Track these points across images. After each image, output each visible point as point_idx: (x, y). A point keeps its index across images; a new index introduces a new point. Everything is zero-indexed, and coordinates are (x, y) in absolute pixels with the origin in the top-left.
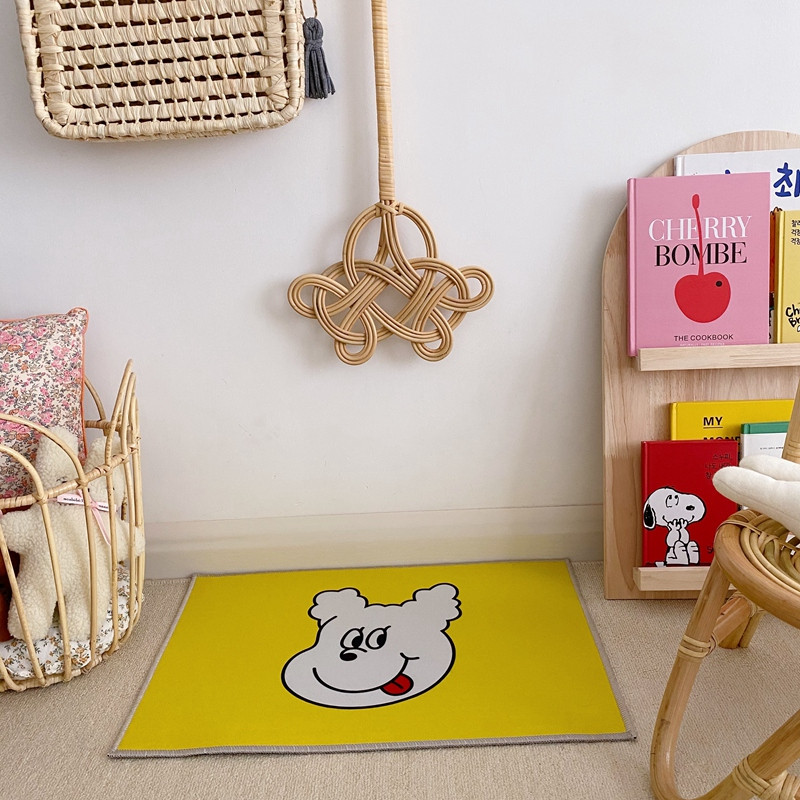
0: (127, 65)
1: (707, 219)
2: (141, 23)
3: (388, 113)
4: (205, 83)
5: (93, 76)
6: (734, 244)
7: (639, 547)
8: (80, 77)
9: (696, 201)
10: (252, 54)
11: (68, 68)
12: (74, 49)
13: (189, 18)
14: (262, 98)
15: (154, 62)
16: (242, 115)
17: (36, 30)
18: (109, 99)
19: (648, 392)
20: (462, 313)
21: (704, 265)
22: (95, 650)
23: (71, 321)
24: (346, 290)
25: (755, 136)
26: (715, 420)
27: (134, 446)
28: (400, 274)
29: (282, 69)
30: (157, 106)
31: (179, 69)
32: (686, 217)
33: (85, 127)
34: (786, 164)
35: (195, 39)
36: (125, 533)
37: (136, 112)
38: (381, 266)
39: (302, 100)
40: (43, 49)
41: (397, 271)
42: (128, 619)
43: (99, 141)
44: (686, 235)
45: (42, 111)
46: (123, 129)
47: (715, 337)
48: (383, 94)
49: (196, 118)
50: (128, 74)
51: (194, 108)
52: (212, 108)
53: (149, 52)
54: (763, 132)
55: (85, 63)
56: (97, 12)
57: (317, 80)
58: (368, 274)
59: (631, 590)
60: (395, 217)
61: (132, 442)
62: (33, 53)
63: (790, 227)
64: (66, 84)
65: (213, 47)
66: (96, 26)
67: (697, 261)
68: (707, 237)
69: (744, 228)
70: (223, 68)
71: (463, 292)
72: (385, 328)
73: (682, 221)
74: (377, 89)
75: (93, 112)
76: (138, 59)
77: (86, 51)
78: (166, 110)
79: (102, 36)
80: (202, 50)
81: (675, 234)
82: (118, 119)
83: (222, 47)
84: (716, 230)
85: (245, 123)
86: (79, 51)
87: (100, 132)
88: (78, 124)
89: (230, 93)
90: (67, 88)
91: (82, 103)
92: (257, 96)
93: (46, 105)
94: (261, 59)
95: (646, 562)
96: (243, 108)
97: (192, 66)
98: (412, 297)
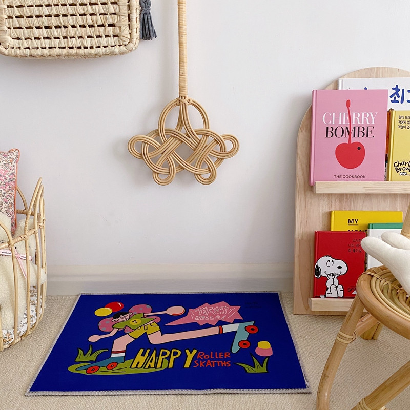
0: (41, 17)
1: (354, 113)
3: (185, 49)
4: (85, 28)
5: (23, 22)
6: (368, 127)
7: (312, 287)
8: (16, 22)
9: (348, 103)
10: (111, 14)
11: (10, 17)
12: (13, 7)
14: (116, 38)
15: (57, 16)
16: (105, 47)
18: (32, 35)
19: (319, 205)
20: (222, 159)
21: (352, 138)
22: (16, 335)
23: (10, 155)
24: (160, 145)
25: (381, 70)
26: (354, 221)
27: (41, 224)
28: (189, 137)
29: (127, 23)
30: (58, 40)
31: (70, 21)
32: (343, 112)
33: (18, 50)
34: (397, 86)
35: (80, 5)
36: (35, 272)
37: (47, 43)
38: (179, 132)
39: (138, 41)
41: (187, 135)
42: (36, 317)
43: (26, 58)
44: (342, 122)
46: (39, 52)
47: (356, 177)
48: (182, 39)
49: (79, 48)
50: (42, 22)
51: (78, 42)
52: (88, 42)
53: (54, 10)
54: (385, 68)
55: (19, 15)
57: (147, 30)
58: (172, 136)
59: (307, 310)
60: (187, 106)
61: (40, 222)
63: (398, 119)
64: (8, 26)
65: (90, 9)
67: (348, 135)
68: (354, 123)
69: (373, 119)
70: (95, 21)
71: (223, 147)
72: (180, 166)
73: (341, 114)
74: (179, 36)
75: (23, 42)
76: (48, 14)
77: (20, 9)
78: (63, 43)
80: (84, 10)
81: (337, 121)
82: (37, 46)
83: (94, 9)
84: (358, 119)
85: (106, 51)
86: (16, 8)
87: (26, 53)
88: (15, 48)
89: (98, 35)
90: (9, 28)
91: (17, 37)
92: (113, 37)
94: (116, 17)
95: (315, 295)
96: (105, 43)
97: (78, 18)
98: (195, 150)
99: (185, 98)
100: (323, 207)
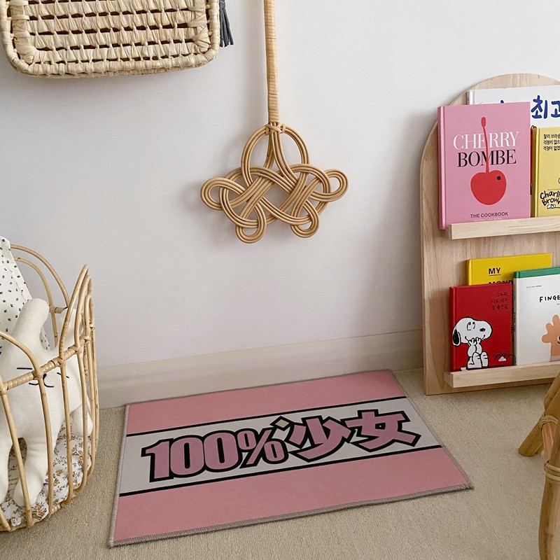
0: (82, 16)
1: (491, 134)
3: (275, 58)
4: (144, 31)
5: (54, 25)
6: (508, 151)
8: (43, 25)
9: (483, 121)
10: (182, 10)
11: (33, 18)
12: (38, 3)
14: (190, 44)
15: (104, 14)
16: (174, 56)
18: (68, 43)
21: (489, 166)
24: (244, 189)
25: (518, 78)
26: (496, 270)
29: (206, 21)
30: (107, 49)
31: (124, 21)
32: (477, 133)
33: (48, 66)
34: (539, 96)
37: (90, 54)
38: (269, 170)
39: (218, 48)
40: (12, 2)
41: (281, 174)
43: (59, 77)
44: (477, 145)
45: (12, 53)
46: (80, 67)
47: (496, 214)
48: (271, 45)
49: (138, 59)
50: (83, 24)
51: (136, 52)
52: (150, 51)
53: (100, 6)
54: (522, 74)
55: (47, 14)
58: (260, 177)
60: (280, 135)
63: (542, 139)
64: (31, 31)
65: (151, 4)
67: (484, 163)
68: (491, 146)
69: (514, 140)
70: (159, 20)
71: (327, 188)
73: (475, 135)
74: (267, 41)
75: (54, 54)
76: (90, 11)
77: (48, 5)
78: (114, 53)
80: (143, 6)
81: (471, 144)
82: (75, 59)
83: (158, 4)
84: (496, 142)
85: (177, 63)
86: (42, 5)
87: (61, 69)
88: (42, 63)
89: (164, 39)
90: (33, 34)
91: (44, 46)
92: (186, 42)
93: (14, 47)
94: (189, 14)
95: (455, 368)
96: (175, 51)
97: (134, 18)
98: (291, 192)
99: (277, 124)
100: (457, 255)
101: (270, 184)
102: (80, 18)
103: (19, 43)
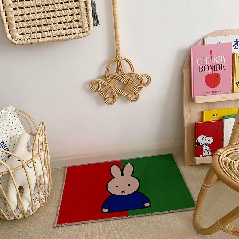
0: (36, 20)
1: (214, 57)
2: (39, 6)
3: (118, 29)
4: (61, 24)
5: (25, 24)
6: (222, 64)
8: (21, 25)
9: (211, 52)
10: (76, 15)
11: (16, 22)
12: (18, 16)
13: (55, 4)
14: (80, 28)
15: (44, 18)
16: (74, 34)
17: (5, 10)
18: (31, 31)
20: (142, 88)
21: (213, 71)
24: (107, 83)
25: (228, 31)
26: (216, 115)
29: (86, 19)
30: (46, 32)
31: (53, 20)
32: (208, 57)
33: (23, 41)
34: (237, 39)
35: (57, 11)
37: (40, 35)
38: (117, 75)
39: (92, 28)
40: (8, 16)
41: (122, 77)
43: (29, 45)
44: (208, 62)
45: (9, 36)
46: (36, 41)
47: (216, 92)
48: (116, 24)
49: (59, 36)
50: (36, 23)
51: (58, 33)
52: (64, 32)
53: (43, 15)
54: (230, 29)
55: (22, 20)
56: (24, 3)
60: (121, 61)
62: (4, 18)
65: (63, 13)
66: (25, 8)
67: (211, 70)
68: (214, 63)
69: (225, 60)
70: (67, 19)
71: (142, 81)
72: (119, 94)
73: (207, 58)
74: (114, 22)
75: (26, 36)
76: (39, 18)
77: (22, 16)
78: (49, 34)
79: (27, 11)
80: (60, 14)
81: (205, 62)
82: (34, 37)
83: (66, 12)
84: (216, 60)
85: (75, 37)
86: (20, 16)
87: (28, 42)
88: (21, 40)
89: (69, 27)
90: (17, 28)
91: (22, 33)
92: (78, 28)
93: (10, 34)
94: (79, 16)
95: (197, 156)
96: (74, 32)
97: (57, 19)
98: (127, 84)
99: (120, 57)
100: (199, 109)
101: (118, 81)
102: (35, 21)
103: (12, 32)
